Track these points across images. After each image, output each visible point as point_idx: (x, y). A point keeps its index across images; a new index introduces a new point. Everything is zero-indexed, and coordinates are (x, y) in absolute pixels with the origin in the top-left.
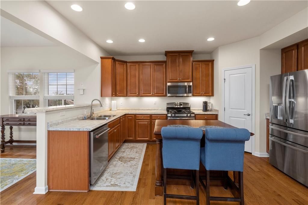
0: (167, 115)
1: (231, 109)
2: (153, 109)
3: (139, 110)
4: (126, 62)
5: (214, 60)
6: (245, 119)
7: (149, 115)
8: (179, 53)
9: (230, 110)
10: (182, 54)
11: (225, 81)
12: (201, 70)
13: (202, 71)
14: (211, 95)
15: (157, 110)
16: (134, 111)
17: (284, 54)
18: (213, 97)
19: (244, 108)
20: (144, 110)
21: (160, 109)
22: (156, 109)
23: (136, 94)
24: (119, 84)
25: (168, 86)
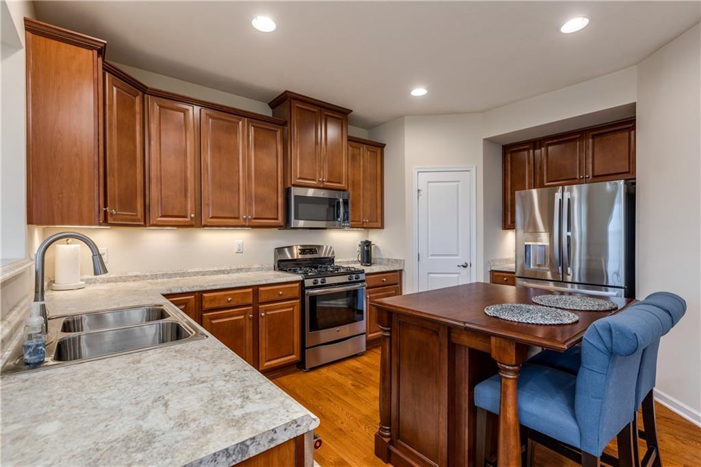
0: (302, 282)
1: (432, 255)
2: (234, 267)
3: (183, 275)
4: (143, 90)
5: (385, 145)
6: (456, 276)
7: (250, 290)
8: (319, 108)
9: (430, 257)
10: (326, 113)
11: (418, 196)
12: (362, 163)
13: (364, 166)
14: (380, 226)
15: (248, 270)
16: (166, 280)
17: (509, 155)
18: (382, 230)
19: (456, 253)
20: (204, 274)
21: (256, 266)
22: (243, 266)
23: (185, 217)
24: (116, 175)
25: (295, 196)
